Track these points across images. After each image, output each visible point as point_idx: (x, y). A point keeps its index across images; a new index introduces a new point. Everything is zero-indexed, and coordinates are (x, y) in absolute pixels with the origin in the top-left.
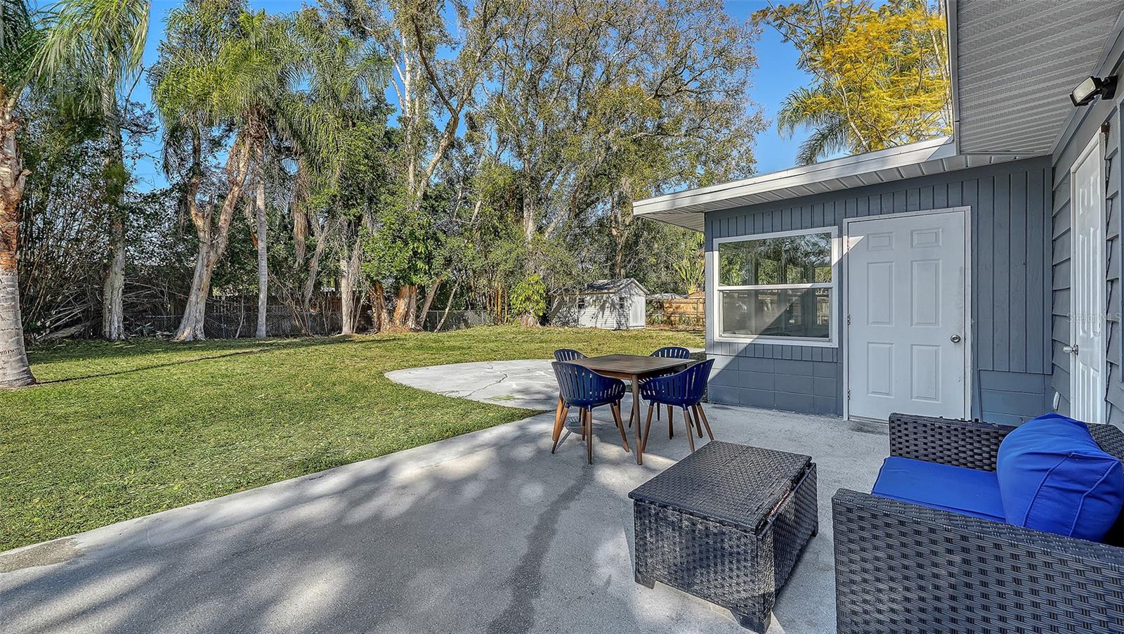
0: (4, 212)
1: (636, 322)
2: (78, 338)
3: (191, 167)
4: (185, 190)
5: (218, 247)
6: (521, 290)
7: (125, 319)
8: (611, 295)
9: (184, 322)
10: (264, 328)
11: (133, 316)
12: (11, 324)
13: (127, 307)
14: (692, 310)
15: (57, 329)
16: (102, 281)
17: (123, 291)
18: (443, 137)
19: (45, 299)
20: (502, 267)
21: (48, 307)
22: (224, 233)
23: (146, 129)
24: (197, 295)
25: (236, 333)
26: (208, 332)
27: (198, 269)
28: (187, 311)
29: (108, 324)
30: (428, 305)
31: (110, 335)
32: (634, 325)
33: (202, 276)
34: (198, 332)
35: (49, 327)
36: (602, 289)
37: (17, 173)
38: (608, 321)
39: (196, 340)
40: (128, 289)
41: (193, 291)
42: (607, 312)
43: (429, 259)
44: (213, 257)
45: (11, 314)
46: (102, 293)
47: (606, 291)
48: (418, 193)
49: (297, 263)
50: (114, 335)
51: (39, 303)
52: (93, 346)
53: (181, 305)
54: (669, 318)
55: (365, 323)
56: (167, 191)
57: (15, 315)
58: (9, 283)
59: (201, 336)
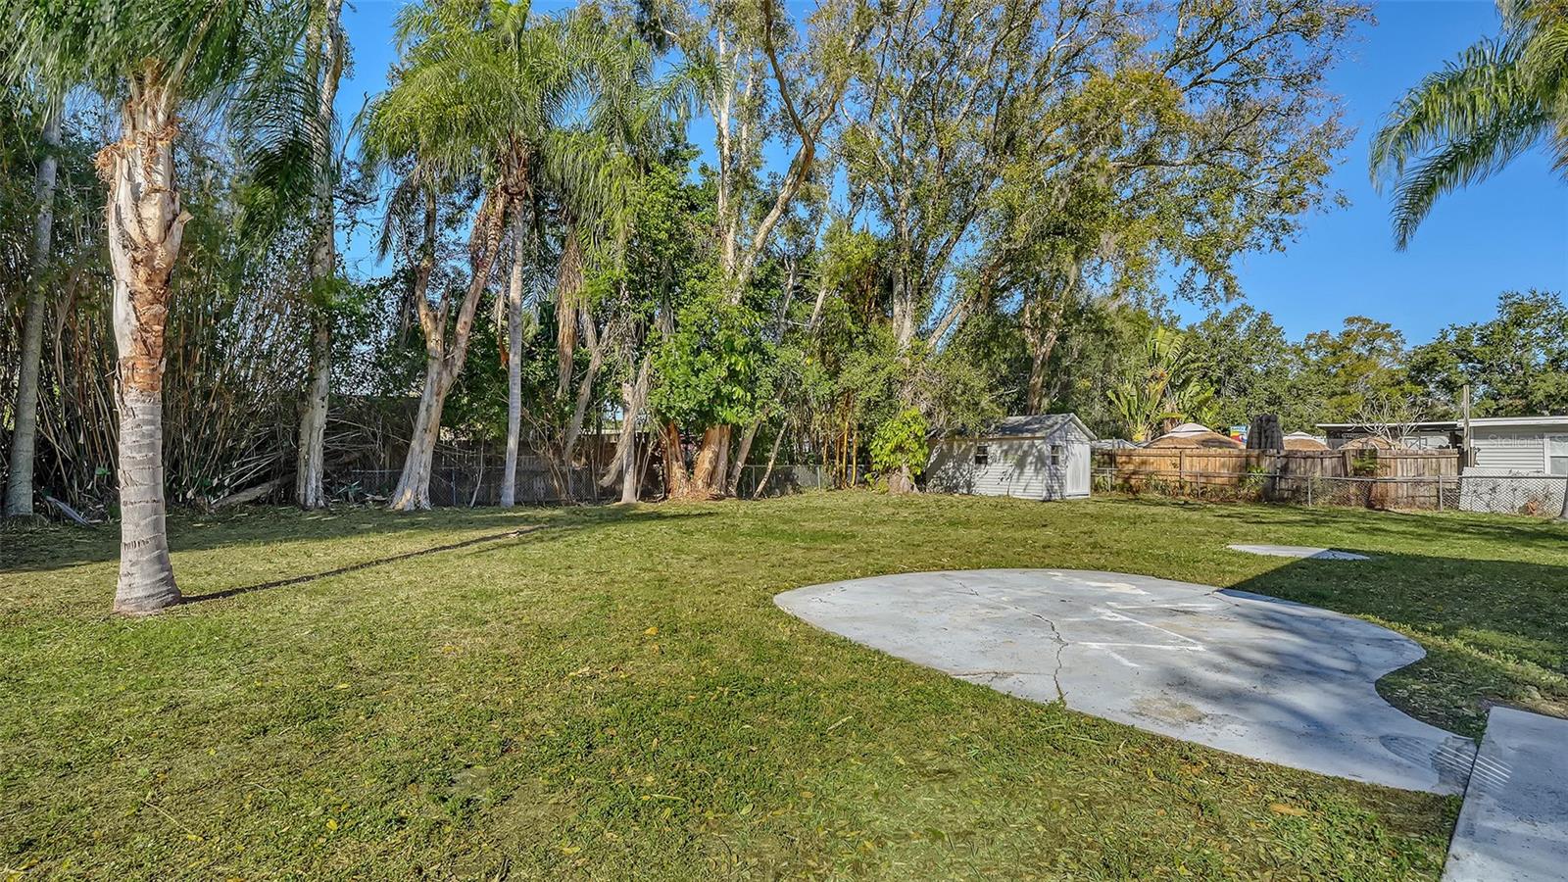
0: (145, 287)
1: (1077, 487)
2: (264, 503)
3: (422, 245)
4: (412, 278)
5: (454, 365)
6: (891, 433)
7: (326, 475)
8: (1037, 442)
9: (403, 479)
10: (512, 492)
11: (337, 469)
12: (145, 493)
13: (329, 455)
14: (1171, 468)
15: (238, 489)
16: (298, 417)
17: (325, 434)
18: (784, 184)
19: (224, 444)
20: (863, 395)
21: (227, 457)
22: (463, 343)
23: (364, 197)
24: (423, 440)
25: (472, 497)
26: (434, 496)
27: (426, 398)
28: (408, 464)
29: (303, 484)
30: (743, 455)
31: (305, 501)
32: (1075, 491)
33: (429, 412)
34: (421, 498)
35: (229, 485)
36: (1022, 432)
37: (170, 217)
38: (1030, 486)
39: (418, 510)
40: (332, 428)
41: (417, 433)
42: (1029, 470)
43: (751, 384)
44: (447, 382)
45: (146, 473)
46: (297, 437)
47: (1029, 435)
48: (740, 277)
49: (560, 389)
50: (311, 501)
51: (216, 451)
52: (283, 517)
53: (400, 454)
54: (1127, 480)
55: (653, 485)
56: (388, 281)
57: (154, 476)
58: (146, 417)
59: (425, 503)
